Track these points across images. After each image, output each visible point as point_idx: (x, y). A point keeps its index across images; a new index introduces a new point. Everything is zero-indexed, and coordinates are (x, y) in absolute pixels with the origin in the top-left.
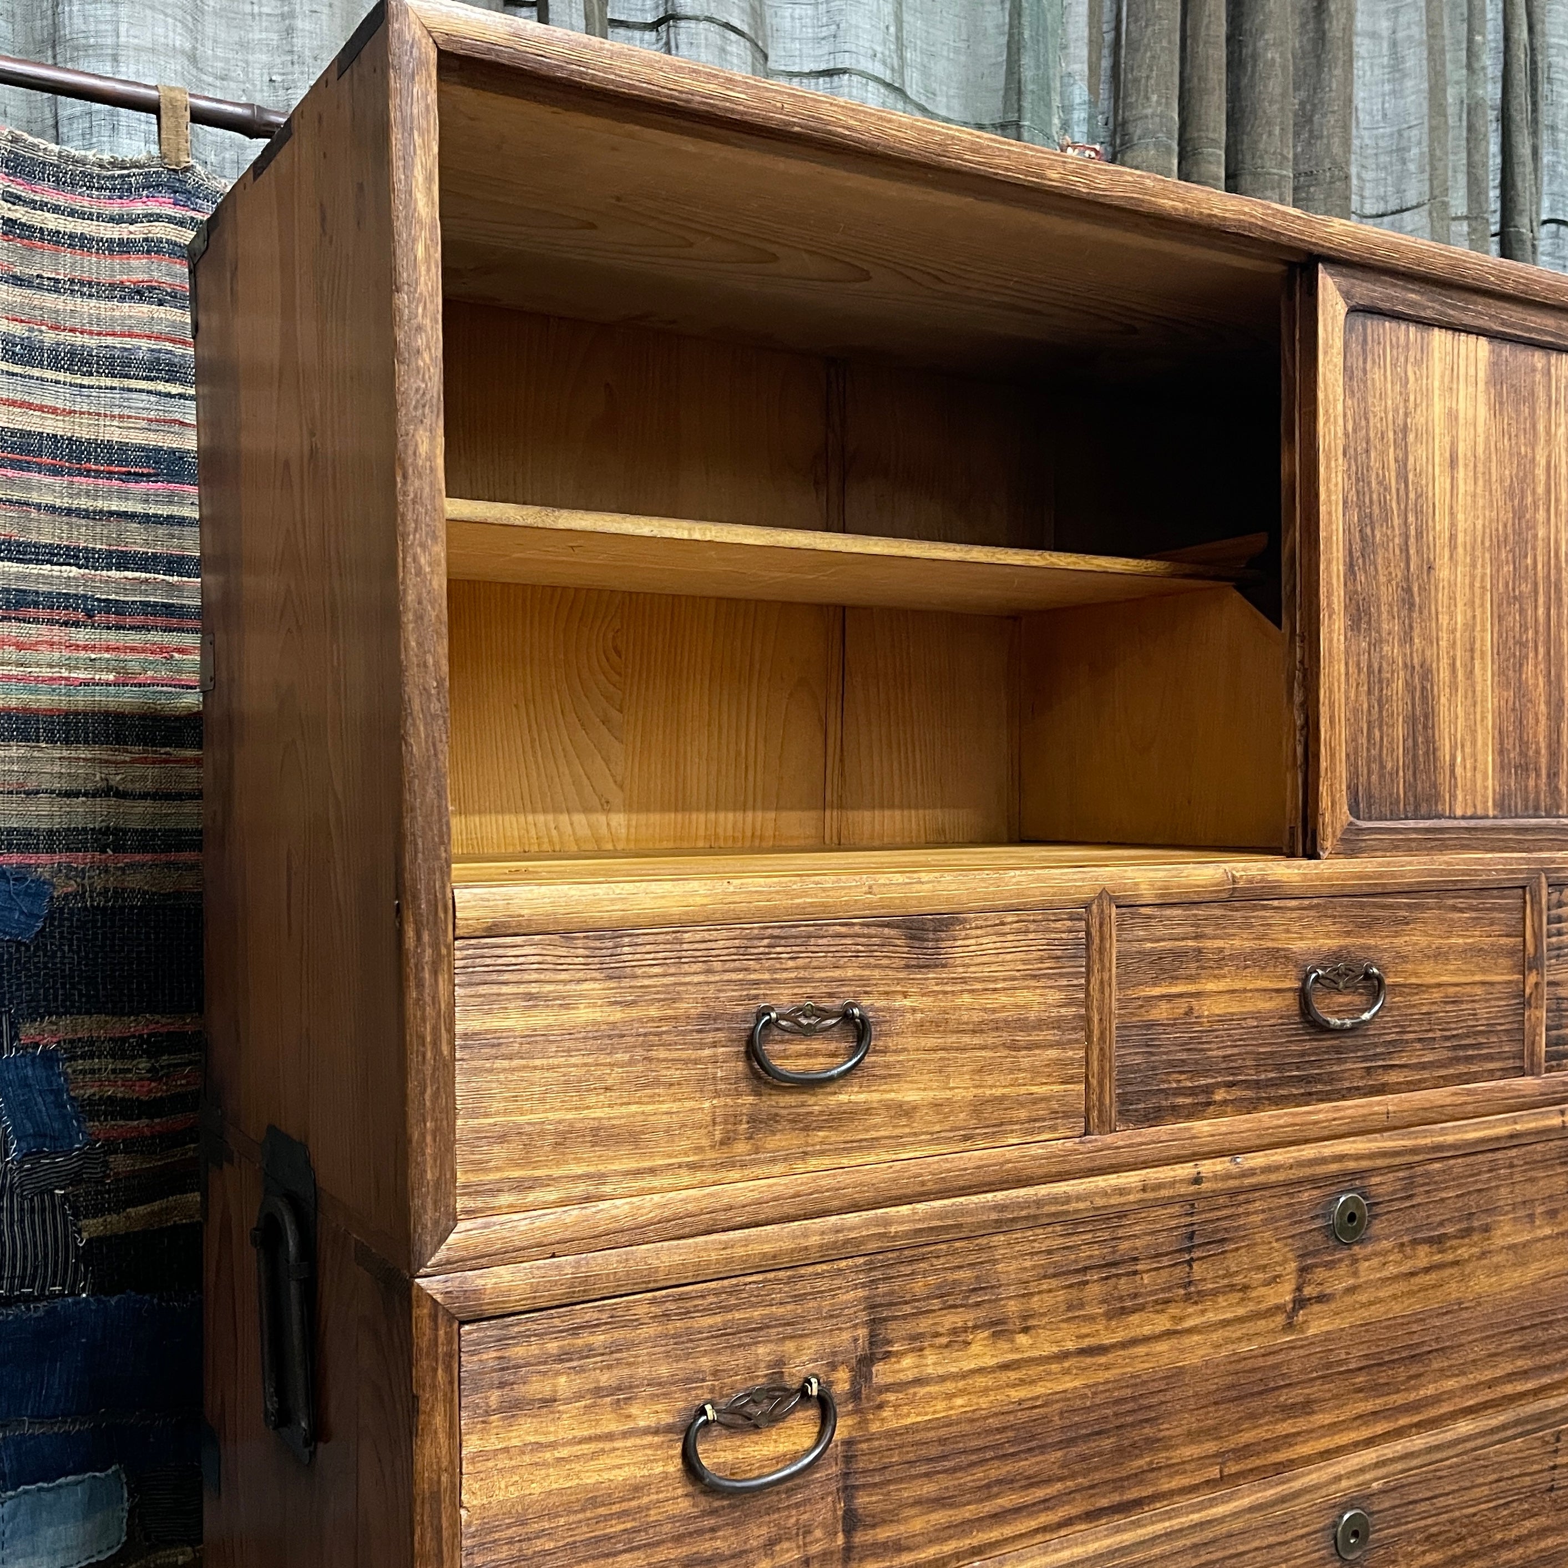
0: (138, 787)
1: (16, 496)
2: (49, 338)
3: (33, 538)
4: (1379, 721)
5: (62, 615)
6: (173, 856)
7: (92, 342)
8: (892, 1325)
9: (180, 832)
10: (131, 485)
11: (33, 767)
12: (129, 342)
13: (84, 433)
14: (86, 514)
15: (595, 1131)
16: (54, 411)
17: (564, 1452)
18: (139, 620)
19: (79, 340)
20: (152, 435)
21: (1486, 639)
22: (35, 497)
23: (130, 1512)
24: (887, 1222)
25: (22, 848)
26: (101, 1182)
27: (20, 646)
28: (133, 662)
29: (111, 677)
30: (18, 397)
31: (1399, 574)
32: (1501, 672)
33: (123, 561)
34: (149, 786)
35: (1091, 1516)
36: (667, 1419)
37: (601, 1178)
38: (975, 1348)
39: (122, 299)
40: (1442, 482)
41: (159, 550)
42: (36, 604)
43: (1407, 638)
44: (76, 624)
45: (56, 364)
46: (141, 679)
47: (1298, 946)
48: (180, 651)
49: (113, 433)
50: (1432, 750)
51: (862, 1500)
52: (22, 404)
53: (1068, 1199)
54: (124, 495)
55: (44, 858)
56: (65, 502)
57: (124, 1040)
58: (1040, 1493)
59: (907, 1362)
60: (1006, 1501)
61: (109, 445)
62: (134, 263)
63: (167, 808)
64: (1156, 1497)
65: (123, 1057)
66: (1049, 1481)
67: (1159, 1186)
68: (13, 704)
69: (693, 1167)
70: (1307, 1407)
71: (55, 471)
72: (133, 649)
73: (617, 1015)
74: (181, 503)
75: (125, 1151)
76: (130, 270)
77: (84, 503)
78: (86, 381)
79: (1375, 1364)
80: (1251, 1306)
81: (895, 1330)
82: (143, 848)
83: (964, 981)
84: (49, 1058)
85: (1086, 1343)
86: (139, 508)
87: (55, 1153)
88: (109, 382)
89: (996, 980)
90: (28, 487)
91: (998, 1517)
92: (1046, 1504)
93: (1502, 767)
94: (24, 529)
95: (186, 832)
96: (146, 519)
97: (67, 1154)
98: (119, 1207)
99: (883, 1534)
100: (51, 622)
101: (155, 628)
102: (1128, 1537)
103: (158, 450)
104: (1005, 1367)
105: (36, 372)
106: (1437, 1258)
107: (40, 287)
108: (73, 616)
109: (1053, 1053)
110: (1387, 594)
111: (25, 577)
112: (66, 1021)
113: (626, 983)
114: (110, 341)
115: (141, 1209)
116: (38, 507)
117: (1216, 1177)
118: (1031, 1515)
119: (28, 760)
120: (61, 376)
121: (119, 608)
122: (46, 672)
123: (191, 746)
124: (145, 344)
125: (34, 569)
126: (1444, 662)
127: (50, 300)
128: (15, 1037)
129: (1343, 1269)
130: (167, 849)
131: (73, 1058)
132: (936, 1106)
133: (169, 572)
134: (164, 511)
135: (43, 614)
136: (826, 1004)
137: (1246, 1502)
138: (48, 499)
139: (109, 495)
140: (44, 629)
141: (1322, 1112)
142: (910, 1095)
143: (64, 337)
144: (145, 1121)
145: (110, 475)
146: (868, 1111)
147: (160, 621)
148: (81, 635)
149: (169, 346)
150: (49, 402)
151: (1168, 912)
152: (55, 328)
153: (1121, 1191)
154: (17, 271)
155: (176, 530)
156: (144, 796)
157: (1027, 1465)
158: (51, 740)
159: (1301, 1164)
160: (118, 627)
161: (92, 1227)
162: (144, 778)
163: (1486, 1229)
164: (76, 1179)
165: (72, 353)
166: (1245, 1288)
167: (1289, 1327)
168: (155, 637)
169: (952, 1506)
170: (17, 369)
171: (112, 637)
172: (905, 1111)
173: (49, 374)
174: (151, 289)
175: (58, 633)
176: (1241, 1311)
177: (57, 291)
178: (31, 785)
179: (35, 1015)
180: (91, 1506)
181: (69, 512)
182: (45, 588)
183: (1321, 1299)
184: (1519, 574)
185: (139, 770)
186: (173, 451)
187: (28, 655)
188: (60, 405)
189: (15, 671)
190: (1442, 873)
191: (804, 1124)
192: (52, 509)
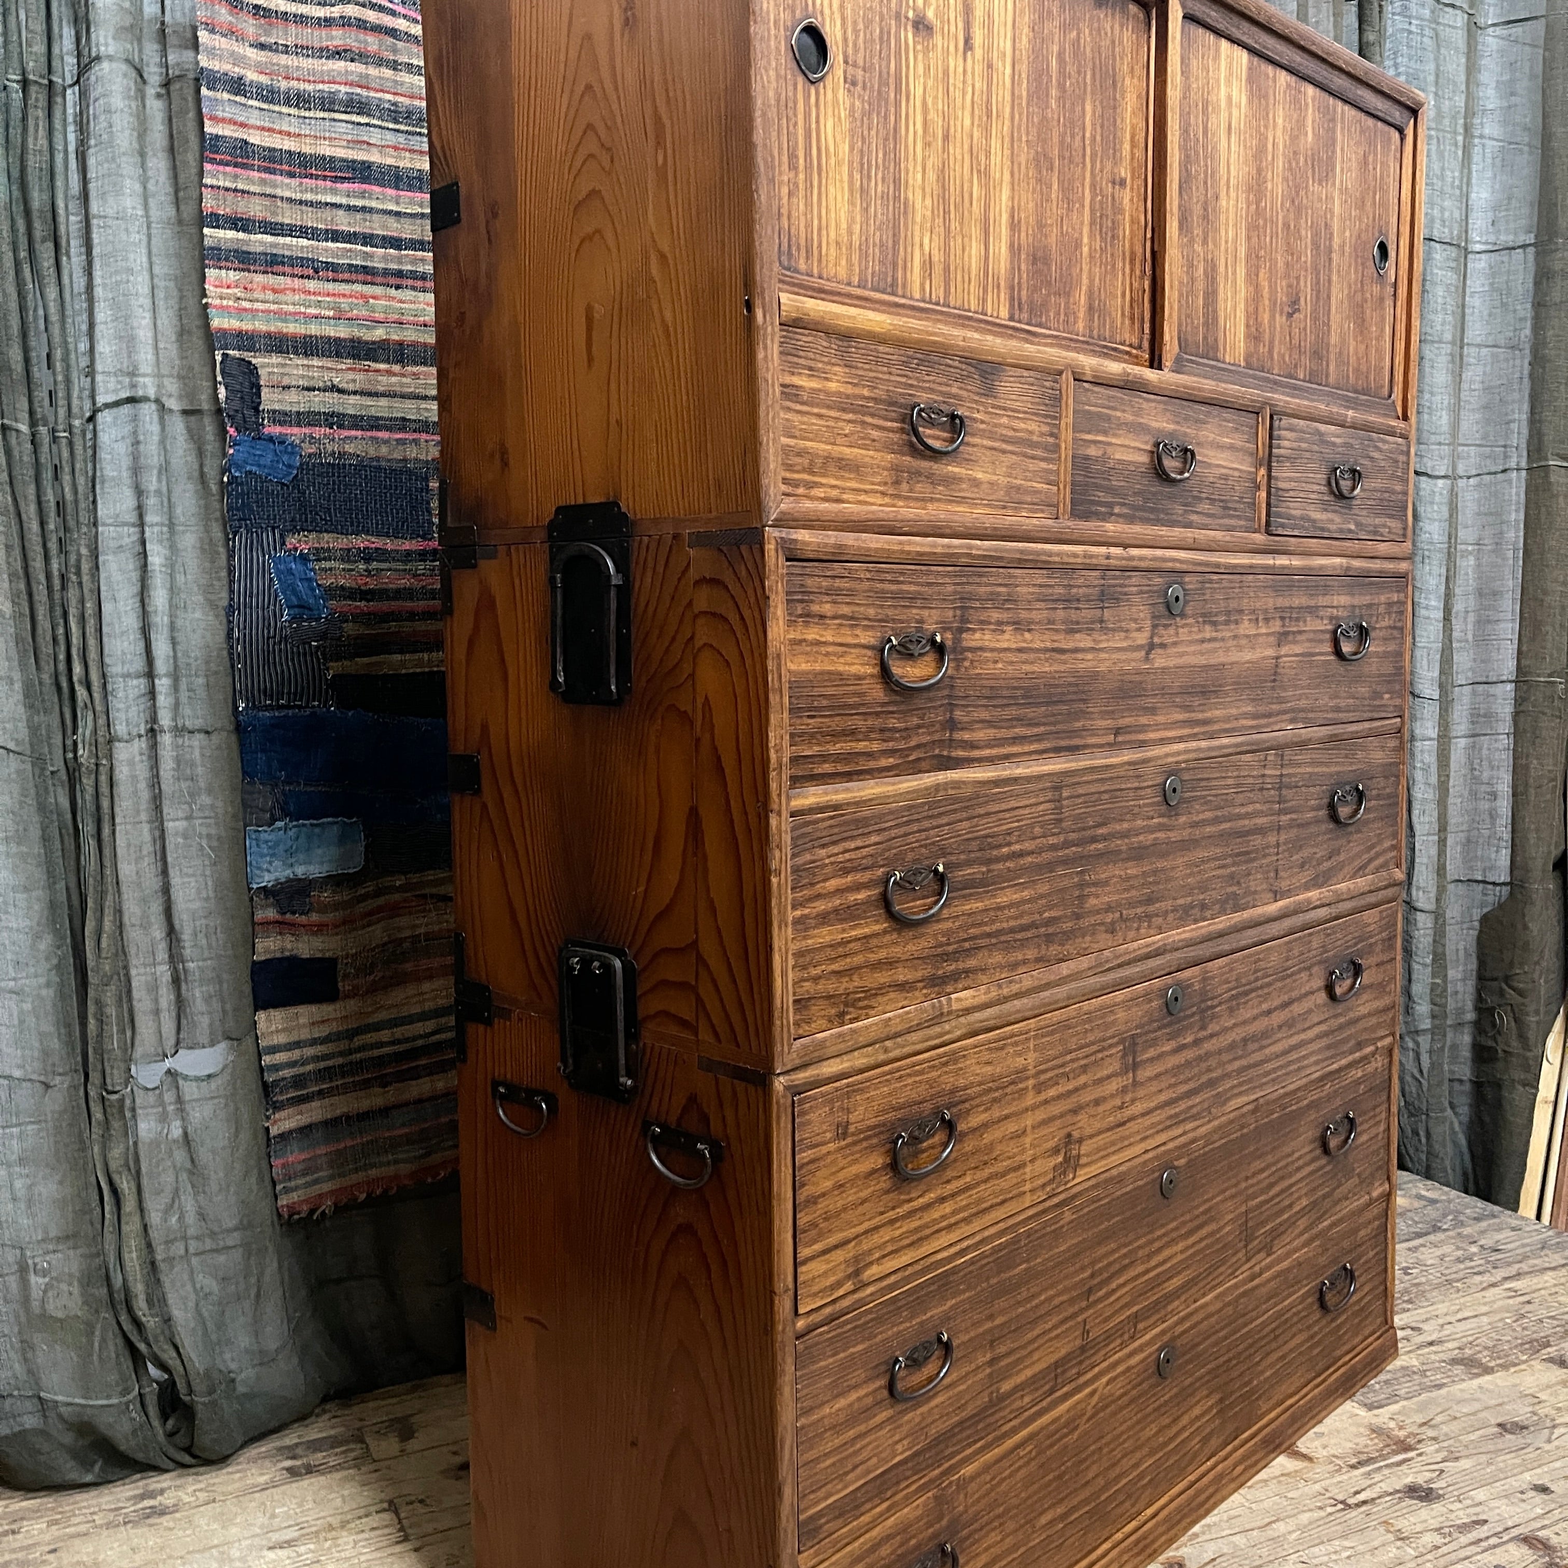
0: (351, 387)
1: (268, 191)
2: (283, 85)
3: (279, 219)
4: (1191, 292)
5: (298, 271)
6: (374, 433)
7: (310, 87)
8: (971, 611)
9: (378, 418)
10: (338, 185)
11: (286, 370)
12: (334, 88)
13: (307, 150)
14: (311, 204)
15: (841, 459)
16: (289, 134)
17: (831, 649)
18: (346, 276)
19: (302, 86)
20: (350, 152)
21: (1242, 252)
22: (279, 192)
23: (366, 847)
24: (970, 547)
25: (282, 423)
26: (339, 639)
27: (275, 291)
28: (344, 303)
29: (331, 313)
30: (267, 125)
31: (1202, 198)
32: (1248, 275)
33: (336, 236)
34: (358, 387)
35: (1057, 750)
36: (873, 641)
37: (843, 490)
38: (1007, 636)
39: (328, 58)
40: (1224, 143)
41: (357, 229)
42: (283, 264)
43: (1205, 242)
44: (308, 277)
45: (288, 103)
46: (349, 315)
47: (1154, 424)
48: (374, 298)
49: (326, 150)
50: (1216, 319)
51: (958, 714)
52: (269, 130)
53: (1050, 554)
54: (334, 192)
55: (296, 430)
56: (298, 196)
57: (349, 550)
58: (1036, 730)
59: (978, 635)
60: (1019, 731)
61: (324, 158)
62: (334, 33)
63: (369, 401)
64: (1086, 746)
65: (349, 561)
66: (1037, 725)
67: (1091, 557)
68: (272, 329)
69: (883, 494)
70: (1153, 711)
71: (291, 175)
72: (344, 296)
73: (849, 390)
74: (370, 198)
75: (353, 621)
76: (332, 38)
77: (309, 197)
78: (307, 114)
79: (1185, 692)
80: (1129, 643)
81: (974, 615)
82: (355, 427)
83: (1005, 409)
84: (304, 558)
85: (1056, 645)
86: (344, 201)
87: (309, 620)
88: (322, 114)
89: (1019, 412)
90: (275, 186)
91: (1015, 740)
92: (1038, 738)
93: (1248, 336)
94: (274, 214)
95: (382, 418)
96: (349, 208)
97: (318, 619)
98: (351, 657)
99: (966, 736)
100: (293, 276)
101: (356, 281)
102: (1073, 765)
103: (354, 161)
104: (1020, 650)
105: (277, 108)
106: (1214, 634)
107: (276, 51)
108: (306, 273)
109: (1043, 465)
110: (1197, 210)
111: (276, 245)
112: (313, 535)
113: (853, 371)
114: (320, 86)
115: (365, 660)
116: (282, 198)
117: (1117, 558)
118: (1031, 743)
119: (284, 365)
120: (293, 111)
121: (333, 267)
122: (291, 308)
123: (383, 361)
124: (343, 89)
125: (281, 240)
126: (1223, 261)
127: (283, 59)
128: (283, 544)
129: (1171, 631)
130: (372, 428)
131: (319, 560)
132: (991, 483)
133: (364, 244)
134: (359, 203)
135: (288, 269)
136: (943, 407)
137: (1126, 758)
138: (287, 194)
139: (325, 191)
140: (289, 280)
141: (1164, 531)
142: (980, 475)
143: (294, 84)
144: (363, 603)
145: (325, 178)
146: (960, 480)
147: (361, 277)
148: (312, 285)
149: (359, 90)
150: (285, 128)
151: (1097, 389)
152: (286, 78)
153: (1075, 555)
154: (262, 39)
155: (368, 216)
156: (355, 393)
157: (1029, 712)
158: (296, 353)
159: (1155, 559)
160: (334, 280)
161: (334, 669)
162: (354, 381)
163: (1237, 622)
164: (323, 636)
165: (298, 95)
166: (1127, 631)
167: (1147, 659)
168: (358, 287)
169: (995, 727)
170: (265, 106)
171: (330, 286)
172: (976, 483)
173: (285, 110)
174: (345, 51)
175: (297, 283)
176: (1125, 644)
177: (287, 53)
178: (286, 381)
179: (294, 530)
180: (342, 839)
181: (301, 202)
182: (287, 253)
183: (1163, 646)
184: (1259, 212)
185: (351, 376)
186: (364, 162)
187: (281, 297)
188: (292, 130)
189: (274, 307)
190: (1223, 394)
191: (931, 479)
192: (290, 200)
